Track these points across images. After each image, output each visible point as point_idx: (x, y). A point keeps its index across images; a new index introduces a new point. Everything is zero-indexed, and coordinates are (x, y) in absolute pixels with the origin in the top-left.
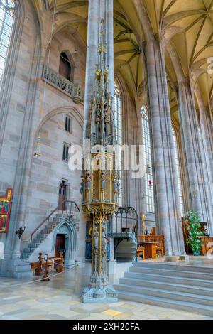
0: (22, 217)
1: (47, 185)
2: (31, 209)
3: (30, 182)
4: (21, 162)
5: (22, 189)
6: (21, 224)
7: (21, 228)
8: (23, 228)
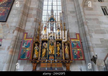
0: (91, 49)
1: (101, 30)
2: (96, 44)
3: (89, 30)
4: (80, 21)
5: (85, 33)
6: (93, 54)
7: (93, 57)
8: (95, 57)
